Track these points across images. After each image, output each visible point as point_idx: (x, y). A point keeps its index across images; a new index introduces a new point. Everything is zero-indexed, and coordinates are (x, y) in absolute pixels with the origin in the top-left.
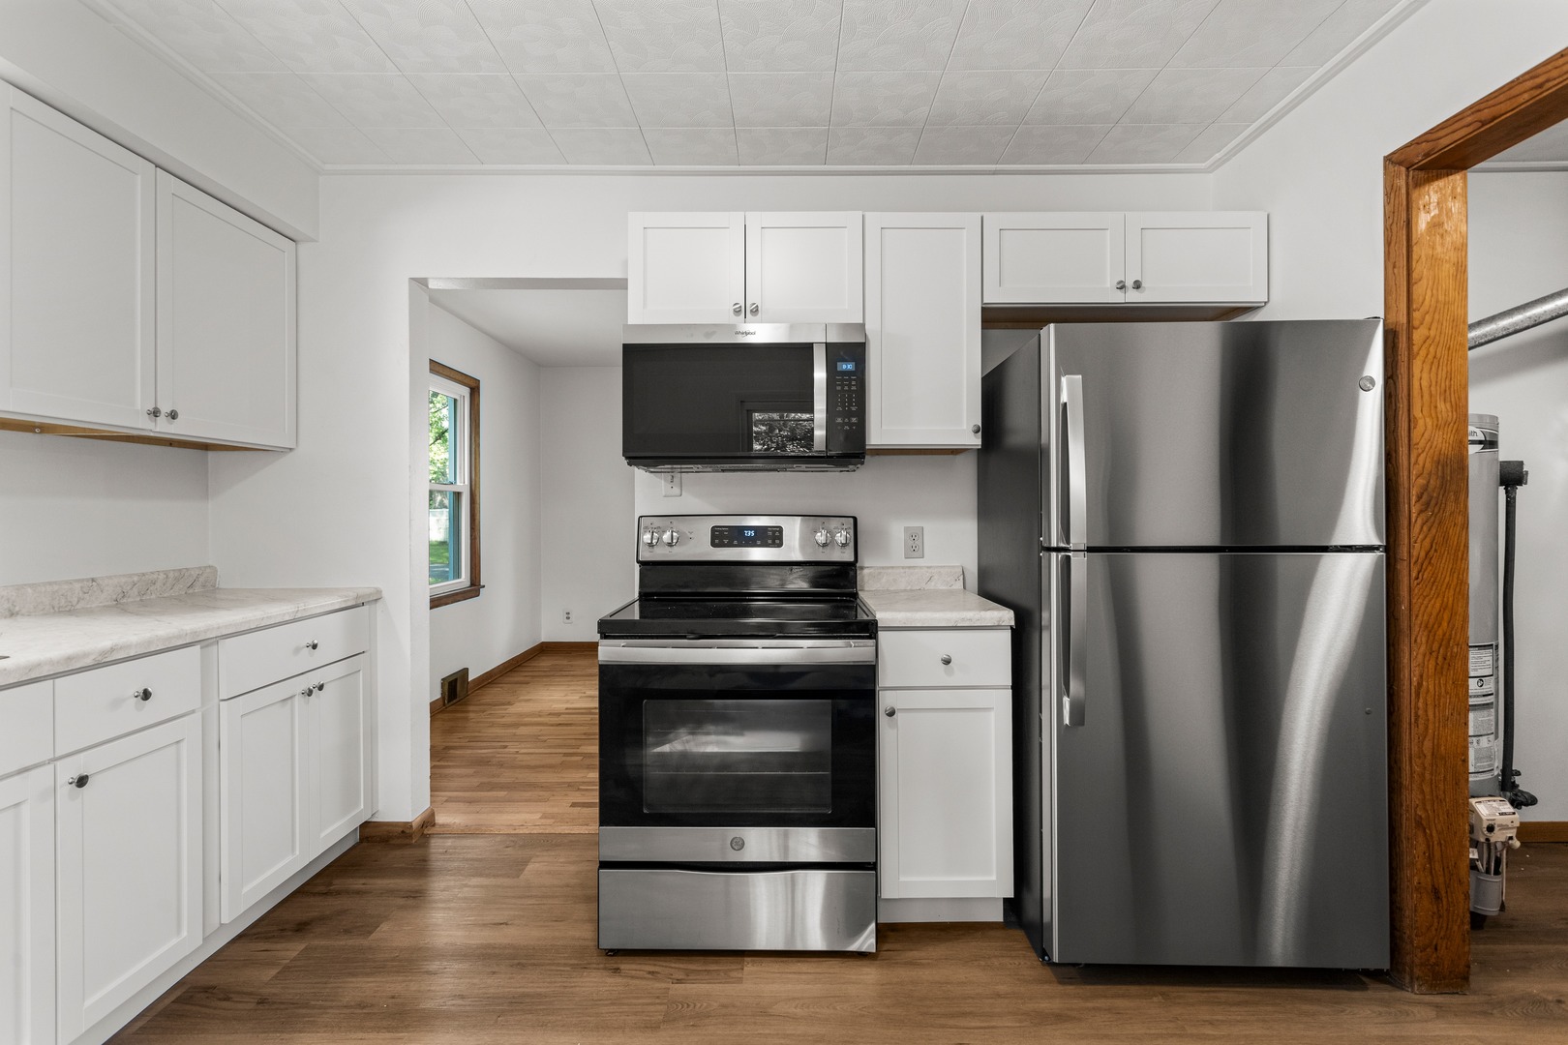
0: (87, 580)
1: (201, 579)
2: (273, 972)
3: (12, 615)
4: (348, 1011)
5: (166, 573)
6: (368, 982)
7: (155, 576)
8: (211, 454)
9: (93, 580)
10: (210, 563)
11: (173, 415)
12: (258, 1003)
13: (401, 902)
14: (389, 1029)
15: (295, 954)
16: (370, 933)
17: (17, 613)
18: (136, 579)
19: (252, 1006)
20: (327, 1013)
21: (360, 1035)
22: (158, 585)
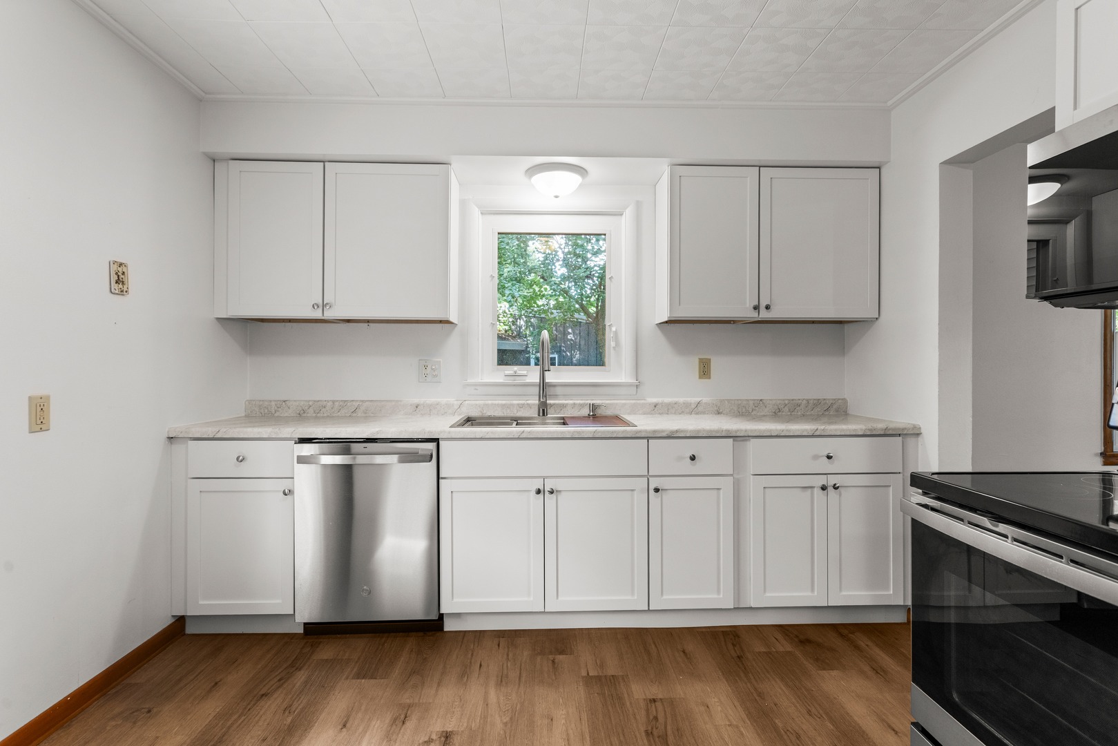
0: (758, 400)
1: (835, 407)
2: (763, 650)
3: (719, 413)
4: (752, 691)
5: (808, 400)
6: (781, 688)
7: (800, 402)
8: (846, 326)
9: (761, 400)
10: (846, 397)
11: (768, 307)
12: (738, 657)
13: (867, 669)
14: (749, 715)
15: (781, 649)
16: (824, 669)
17: (721, 413)
18: (786, 402)
19: (734, 655)
20: (746, 684)
21: (737, 704)
22: (802, 407)
